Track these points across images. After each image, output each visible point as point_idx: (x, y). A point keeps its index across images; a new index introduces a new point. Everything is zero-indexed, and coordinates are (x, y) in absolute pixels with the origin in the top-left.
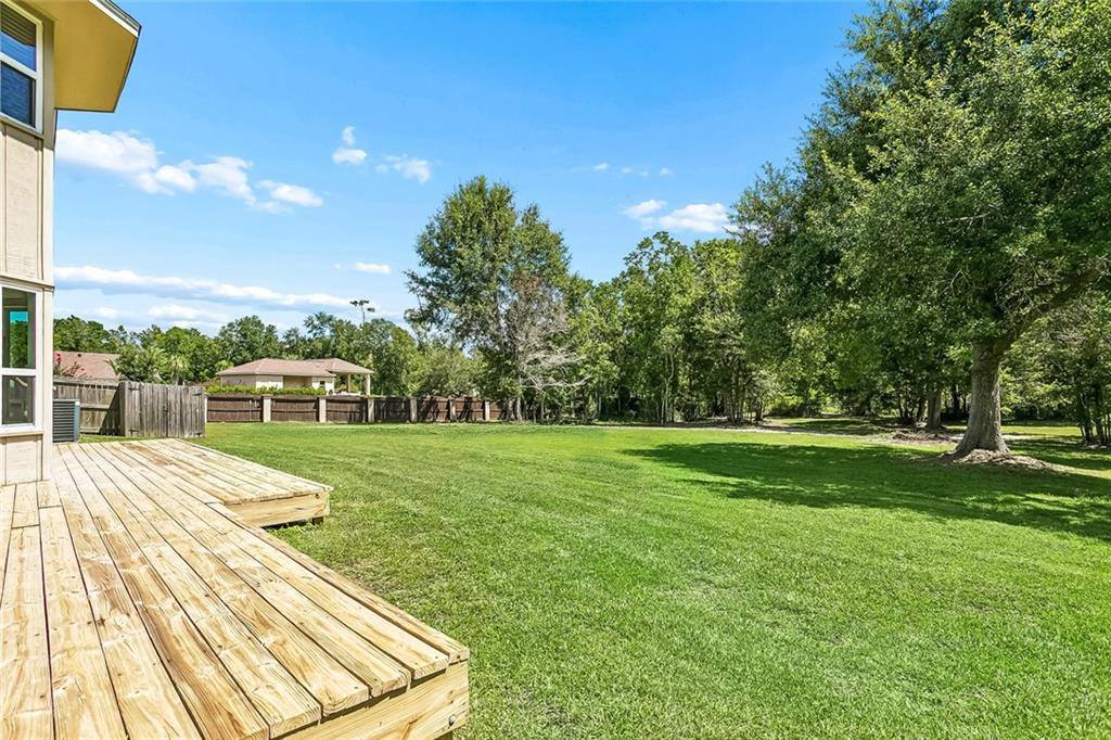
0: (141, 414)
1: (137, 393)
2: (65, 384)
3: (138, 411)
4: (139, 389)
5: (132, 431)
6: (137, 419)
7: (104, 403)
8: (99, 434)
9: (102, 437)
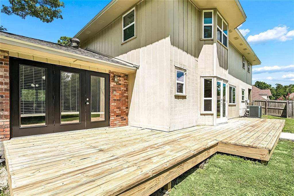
0: (292, 111)
1: (291, 104)
2: (271, 102)
3: (291, 110)
4: (292, 103)
5: (289, 117)
6: (291, 113)
7: (282, 107)
8: (280, 117)
9: (281, 118)
